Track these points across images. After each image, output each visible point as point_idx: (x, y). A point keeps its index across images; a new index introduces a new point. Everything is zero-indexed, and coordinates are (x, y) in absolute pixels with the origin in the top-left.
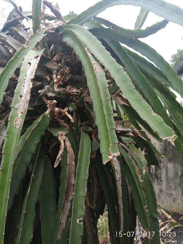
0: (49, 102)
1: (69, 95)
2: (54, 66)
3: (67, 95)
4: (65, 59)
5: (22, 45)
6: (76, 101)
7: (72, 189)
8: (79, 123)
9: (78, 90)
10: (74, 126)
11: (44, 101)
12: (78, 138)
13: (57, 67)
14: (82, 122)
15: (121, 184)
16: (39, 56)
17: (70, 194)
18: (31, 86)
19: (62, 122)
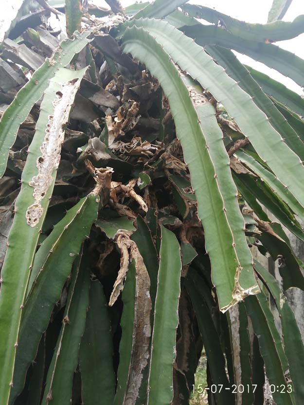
0: (98, 172)
1: (136, 155)
2: (107, 101)
3: (132, 156)
4: (128, 87)
5: (46, 60)
6: (151, 167)
7: (146, 348)
8: (156, 211)
9: (154, 146)
10: (145, 217)
11: (89, 168)
12: (155, 241)
13: (114, 102)
14: (160, 207)
15: (238, 330)
16: (78, 79)
17: (141, 357)
18: (62, 139)
19: (123, 209)
